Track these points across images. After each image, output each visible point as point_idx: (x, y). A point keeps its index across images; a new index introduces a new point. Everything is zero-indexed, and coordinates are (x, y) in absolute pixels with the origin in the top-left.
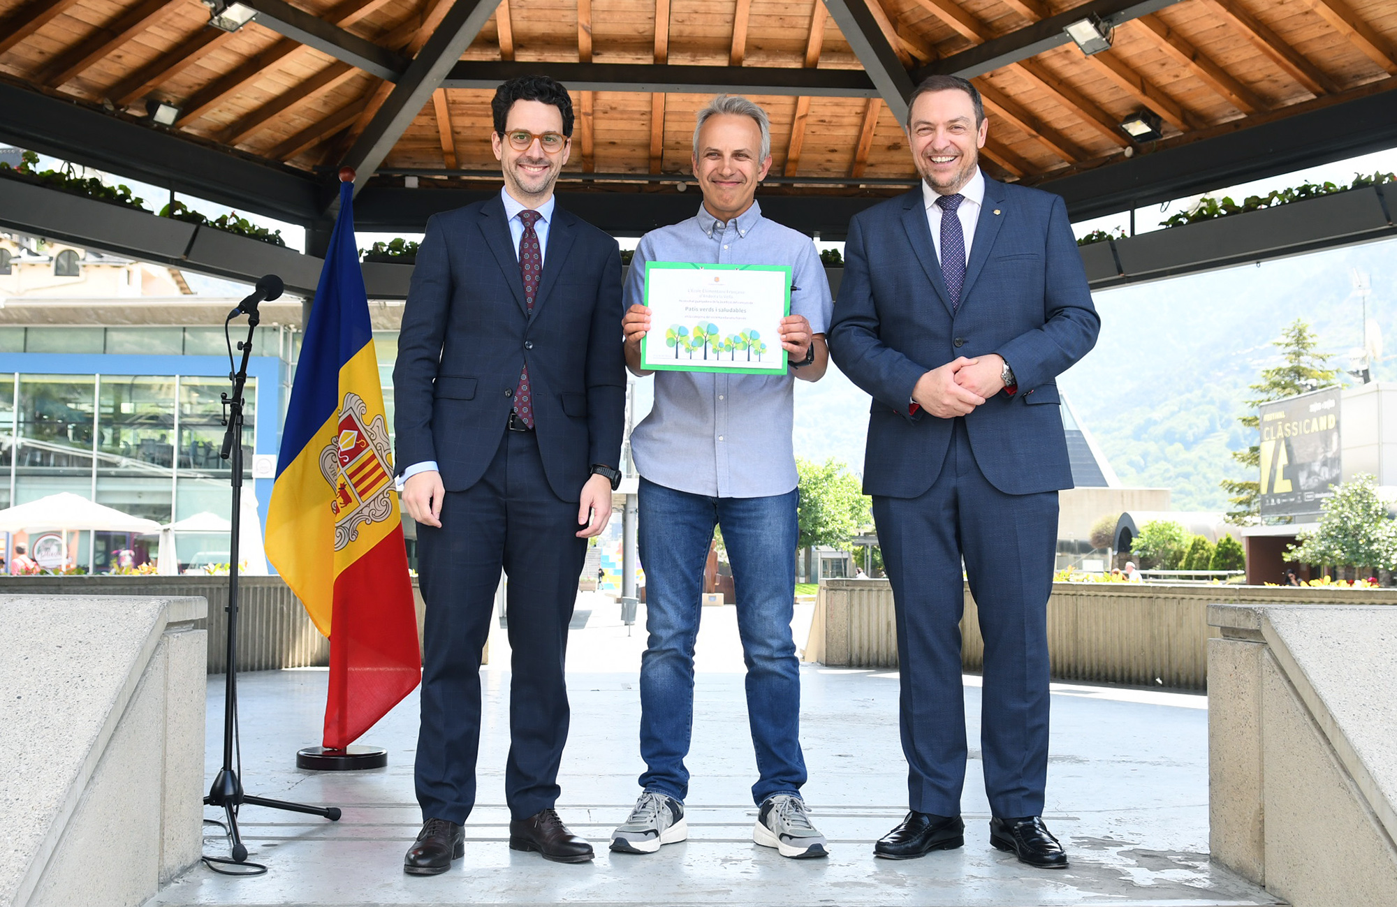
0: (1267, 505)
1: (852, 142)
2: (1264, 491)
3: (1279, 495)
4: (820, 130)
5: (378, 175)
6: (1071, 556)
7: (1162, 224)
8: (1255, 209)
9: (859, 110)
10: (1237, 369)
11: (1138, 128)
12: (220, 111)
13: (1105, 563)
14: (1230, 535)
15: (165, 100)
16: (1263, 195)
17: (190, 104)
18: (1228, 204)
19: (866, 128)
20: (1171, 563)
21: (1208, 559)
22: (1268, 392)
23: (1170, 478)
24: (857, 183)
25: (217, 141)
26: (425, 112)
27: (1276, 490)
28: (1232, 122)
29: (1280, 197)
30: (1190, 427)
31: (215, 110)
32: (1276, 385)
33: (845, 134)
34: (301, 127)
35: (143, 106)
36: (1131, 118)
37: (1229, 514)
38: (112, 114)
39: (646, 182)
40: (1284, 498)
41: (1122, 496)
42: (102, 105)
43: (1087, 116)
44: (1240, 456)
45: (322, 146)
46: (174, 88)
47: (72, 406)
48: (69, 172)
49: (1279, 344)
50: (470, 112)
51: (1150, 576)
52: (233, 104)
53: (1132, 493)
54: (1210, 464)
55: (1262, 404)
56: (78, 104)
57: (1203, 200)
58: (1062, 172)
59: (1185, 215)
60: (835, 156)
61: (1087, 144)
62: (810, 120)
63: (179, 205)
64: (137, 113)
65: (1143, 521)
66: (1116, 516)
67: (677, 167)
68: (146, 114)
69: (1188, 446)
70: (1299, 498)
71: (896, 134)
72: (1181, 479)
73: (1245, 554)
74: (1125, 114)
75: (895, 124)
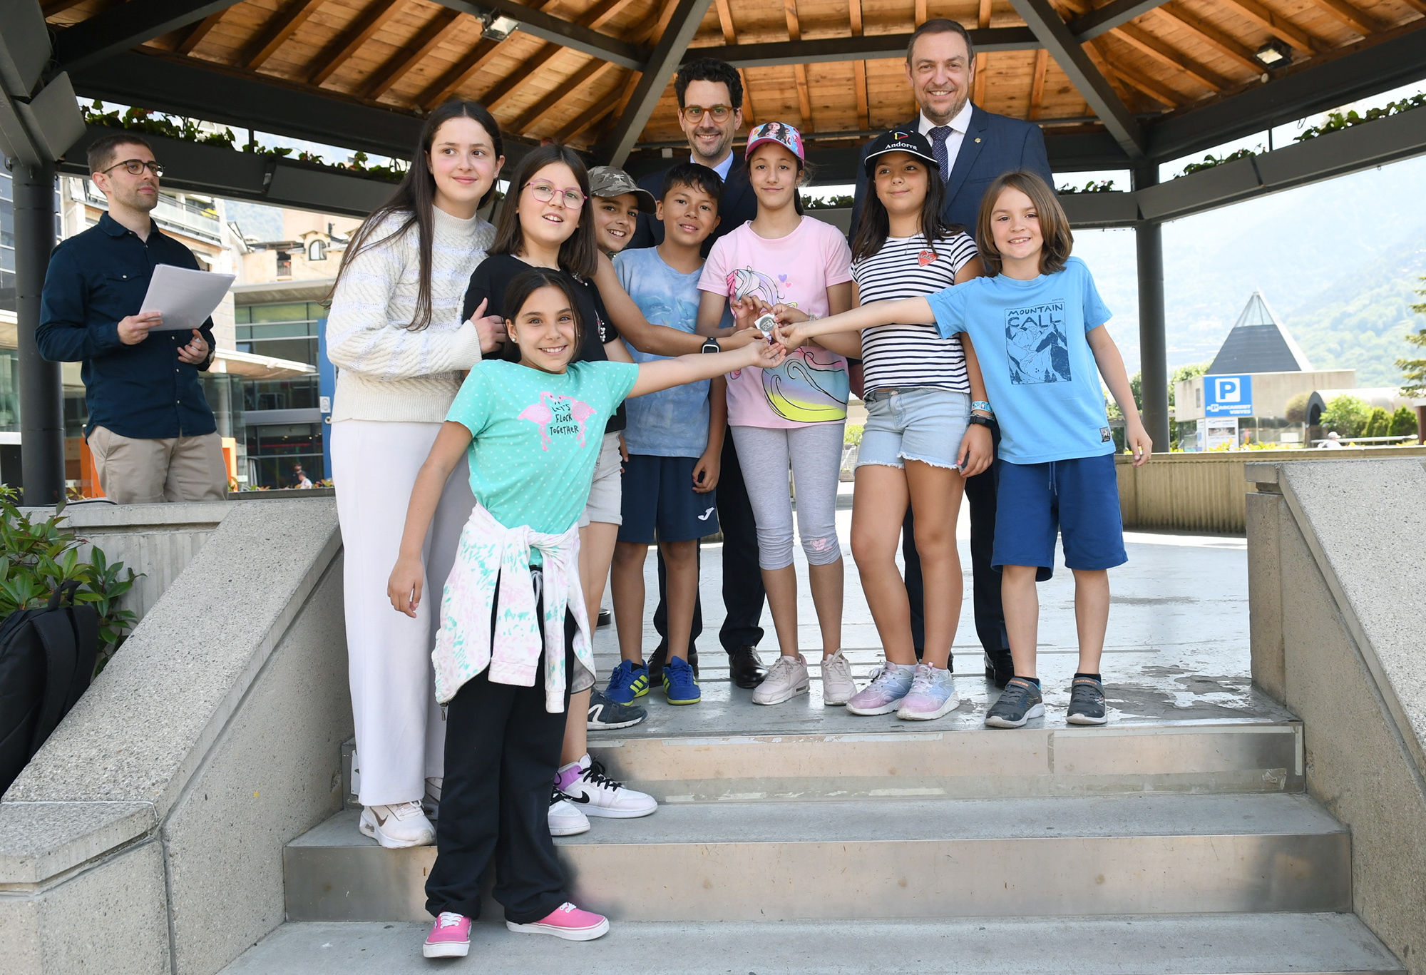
1: (1027, 89)
4: (998, 81)
6: (1272, 431)
7: (1296, 139)
8: (1376, 121)
9: (1030, 61)
10: (1420, 265)
11: (1271, 57)
12: (507, 107)
13: (1300, 435)
14: (1405, 406)
16: (1382, 106)
18: (1353, 116)
19: (1037, 76)
20: (1356, 432)
21: (1386, 427)
23: (1364, 361)
29: (1397, 107)
30: (1380, 317)
31: (503, 107)
33: (1021, 82)
34: (574, 115)
36: (1264, 49)
37: (1403, 388)
39: (858, 137)
41: (1313, 378)
44: (1412, 339)
45: (594, 129)
46: (468, 91)
53: (1322, 375)
54: (1398, 347)
57: (1331, 115)
58: (1210, 100)
59: (1316, 129)
60: (1014, 103)
61: (1229, 74)
62: (990, 73)
65: (1330, 397)
66: (1311, 392)
67: (882, 123)
69: (1379, 333)
71: (1064, 79)
72: (1373, 361)
73: (1417, 421)
74: (1259, 45)
75: (1059, 70)
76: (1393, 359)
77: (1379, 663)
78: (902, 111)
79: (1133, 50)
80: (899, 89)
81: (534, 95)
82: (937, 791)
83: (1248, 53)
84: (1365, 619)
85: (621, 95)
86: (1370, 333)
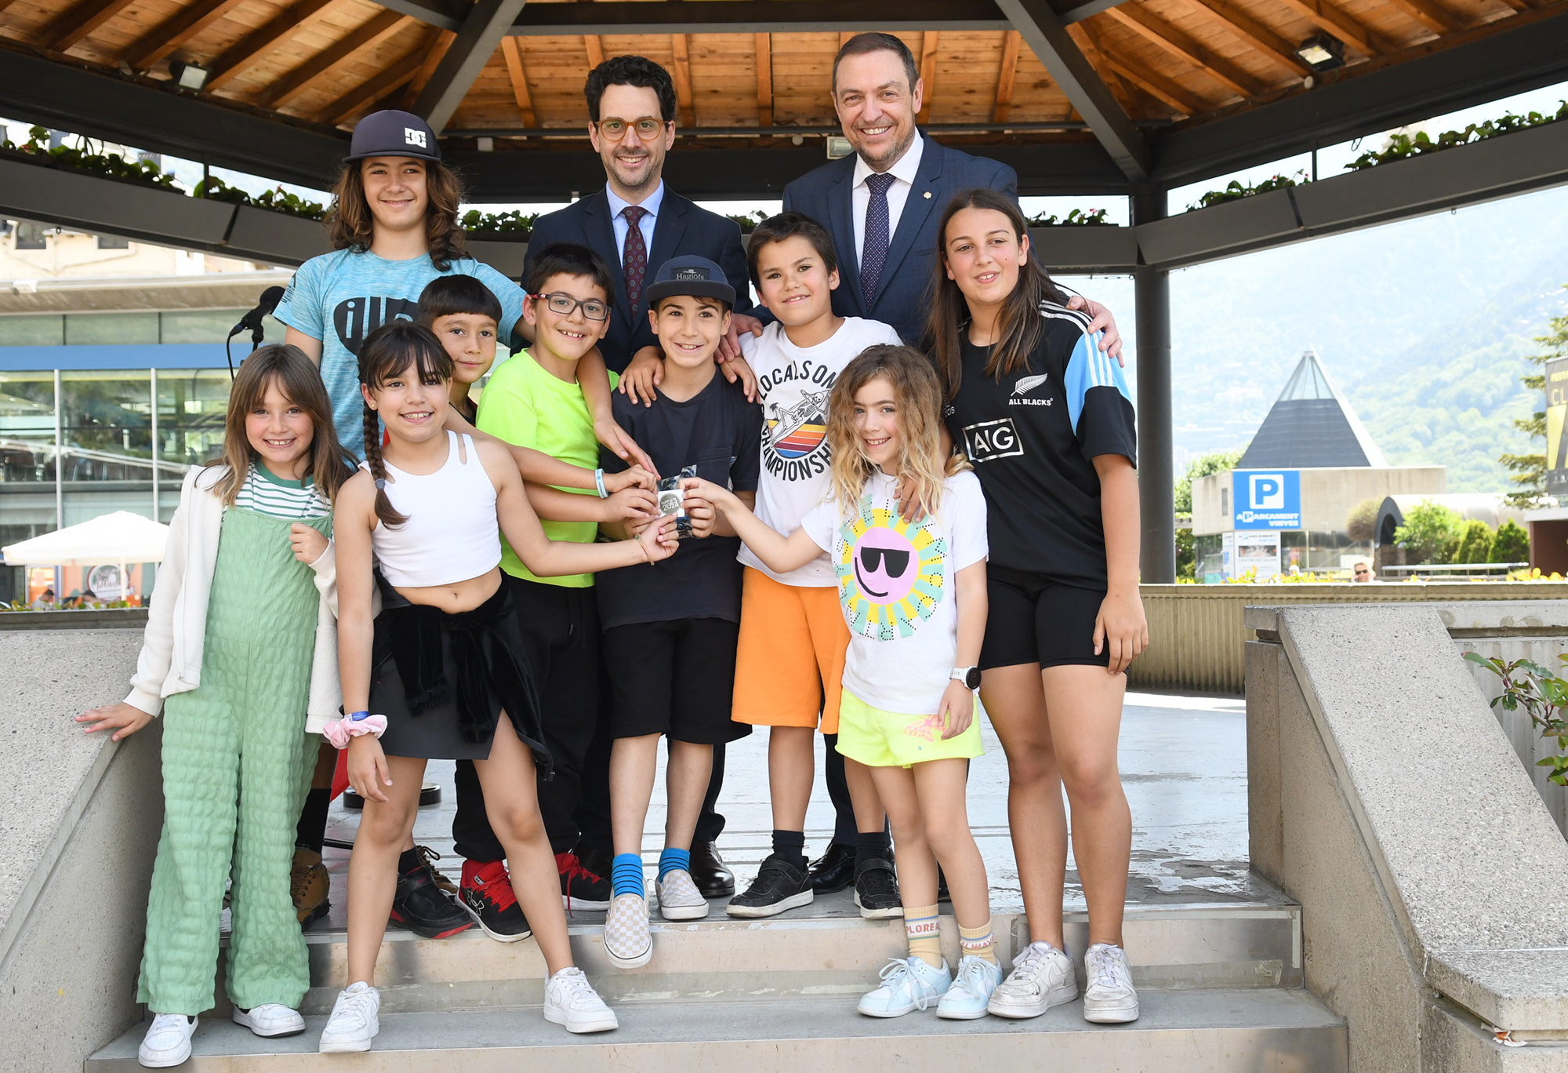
0: (1557, 482)
1: (992, 81)
2: (1552, 465)
4: (953, 68)
5: (446, 138)
6: (1328, 551)
7: (1348, 166)
8: (1452, 146)
9: (997, 43)
11: (1316, 55)
12: (257, 70)
14: (1513, 520)
15: (191, 61)
16: (1460, 129)
17: (221, 63)
18: (1422, 140)
19: (1006, 64)
20: (1444, 556)
21: (1486, 549)
22: (1557, 345)
23: (1463, 452)
24: (1000, 129)
25: (255, 104)
26: (496, 62)
28: (1425, 43)
29: (1479, 131)
30: (1488, 388)
31: (251, 69)
32: (1565, 336)
33: (983, 71)
34: (355, 84)
35: (166, 67)
36: (1307, 44)
37: (1510, 495)
38: (130, 79)
39: (757, 136)
41: (1387, 477)
42: (118, 70)
43: (1258, 43)
44: (1522, 424)
46: (201, 46)
48: (85, 148)
50: (546, 61)
51: (1419, 571)
52: (271, 61)
53: (1399, 473)
55: (1551, 360)
56: (90, 69)
57: (1394, 137)
58: (1236, 107)
59: (1374, 155)
60: (974, 98)
61: (1262, 74)
62: (941, 57)
63: (215, 182)
64: (161, 77)
65: (1408, 505)
66: (1383, 498)
67: (791, 117)
68: (170, 77)
69: (1485, 411)
71: (1041, 70)
72: (1477, 452)
73: (1529, 543)
74: (1302, 38)
75: (1035, 58)
76: (1502, 450)
78: (818, 102)
79: (1133, 35)
80: (816, 72)
81: (297, 54)
83: (1288, 49)
85: (423, 60)
86: (1473, 411)
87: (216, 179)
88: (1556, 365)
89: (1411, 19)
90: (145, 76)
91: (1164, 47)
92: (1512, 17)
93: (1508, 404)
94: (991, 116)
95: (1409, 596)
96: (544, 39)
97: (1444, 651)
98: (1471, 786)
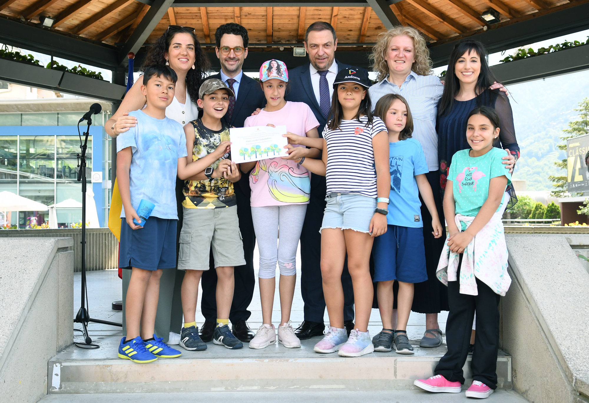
0: (571, 187)
1: (359, 26)
2: (569, 180)
3: (577, 183)
4: (344, 21)
5: (144, 46)
7: (501, 61)
8: (543, 54)
9: (362, 12)
10: (562, 121)
11: (489, 18)
12: (72, 20)
14: (554, 202)
15: (48, 16)
16: (547, 47)
17: (59, 17)
18: (531, 51)
19: (365, 20)
20: (526, 216)
21: (543, 213)
22: (571, 133)
23: (530, 175)
24: (362, 45)
25: (71, 33)
26: (165, 17)
27: (576, 180)
28: (532, 13)
29: (554, 48)
30: (540, 150)
31: (70, 19)
32: (575, 129)
33: (356, 23)
34: (109, 26)
35: (38, 18)
36: (485, 13)
37: (553, 192)
38: (24, 23)
39: (266, 47)
40: (579, 184)
42: (20, 19)
43: (465, 13)
44: (558, 164)
45: (119, 34)
46: (52, 10)
47: (7, 150)
48: (6, 50)
49: (577, 110)
50: (184, 17)
51: (516, 222)
52: (78, 16)
54: (550, 167)
55: (569, 139)
56: (9, 19)
57: (519, 50)
58: (456, 38)
59: (511, 57)
60: (352, 33)
61: (466, 25)
62: (340, 17)
63: (55, 63)
64: (35, 22)
67: (279, 40)
68: (39, 22)
69: (539, 159)
70: (586, 184)
71: (379, 22)
72: (535, 175)
73: (560, 211)
74: (483, 11)
75: (378, 18)
76: (547, 174)
77: (547, 326)
78: (291, 34)
79: (416, 9)
80: (290, 22)
81: (88, 14)
82: (342, 386)
83: (477, 15)
84: (541, 307)
85: (137, 16)
86: (534, 159)
87: (55, 61)
88: (571, 141)
89: (527, 4)
90: (30, 22)
91: (428, 14)
92: (568, 3)
93: (547, 156)
94: (358, 40)
95: (527, 232)
96: (184, 8)
97: (570, 254)
98: (586, 309)
